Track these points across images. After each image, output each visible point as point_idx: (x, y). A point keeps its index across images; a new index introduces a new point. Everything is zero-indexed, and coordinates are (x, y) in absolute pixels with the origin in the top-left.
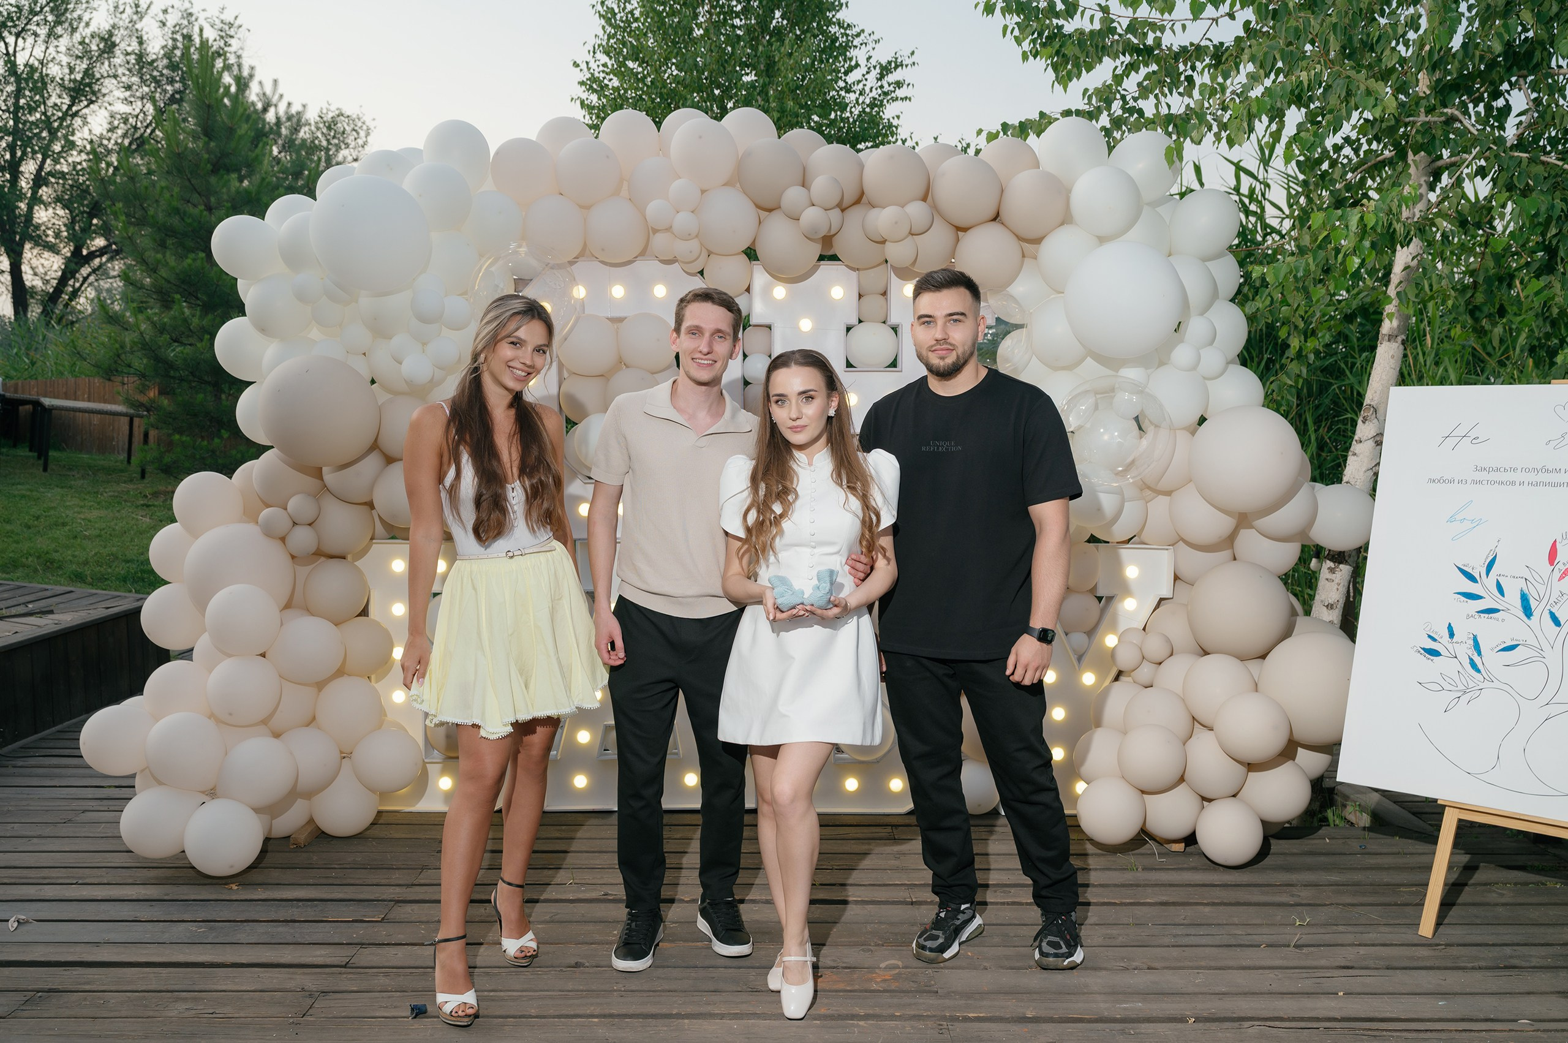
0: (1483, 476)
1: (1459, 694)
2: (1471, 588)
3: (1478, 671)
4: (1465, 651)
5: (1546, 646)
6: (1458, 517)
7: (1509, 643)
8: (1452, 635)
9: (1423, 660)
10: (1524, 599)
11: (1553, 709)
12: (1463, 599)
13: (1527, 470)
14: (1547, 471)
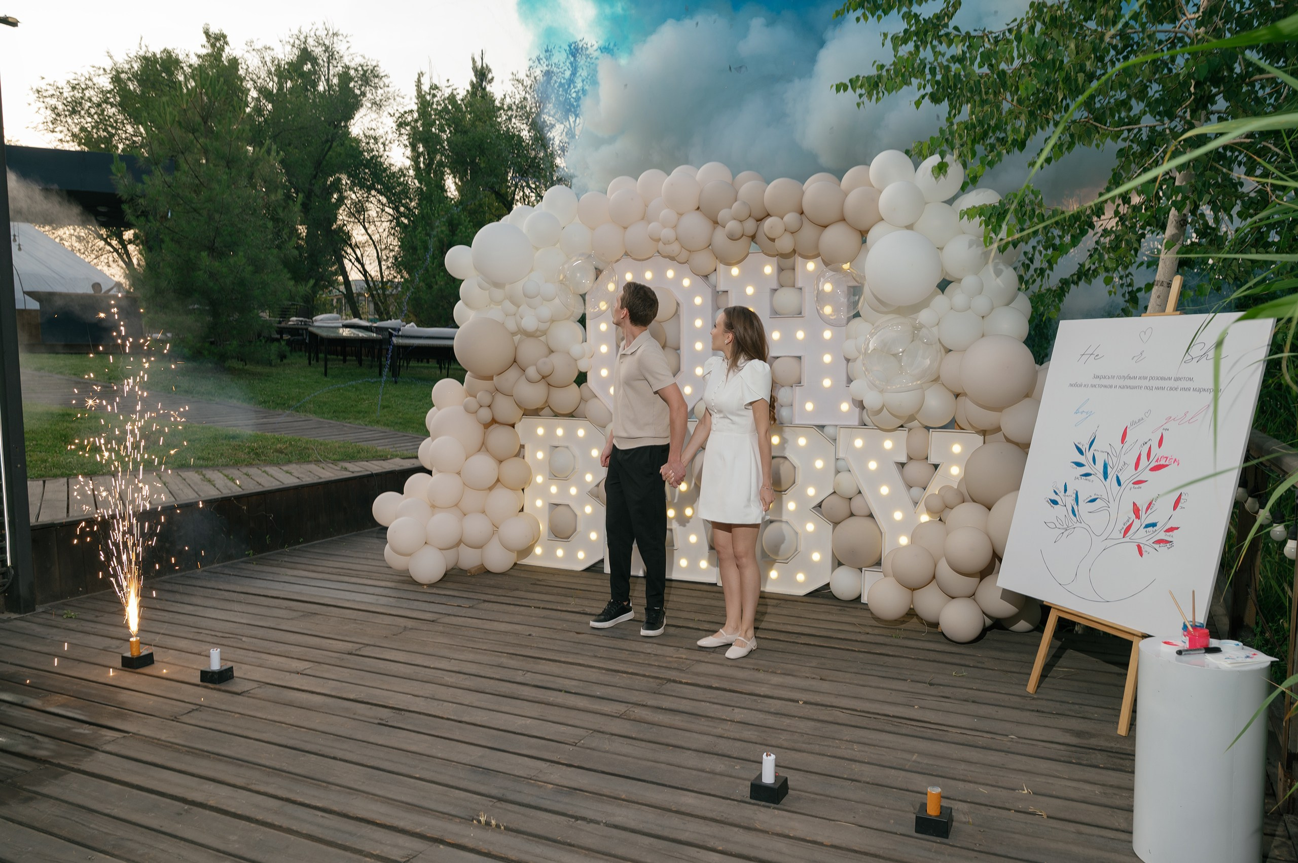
0: (1097, 382)
1: (1063, 531)
2: (1081, 459)
3: (1075, 515)
4: (1070, 501)
5: (1111, 500)
6: (1081, 410)
7: (1093, 497)
8: (1066, 490)
9: (1048, 506)
10: (1105, 467)
11: (1109, 543)
12: (1075, 466)
13: (1119, 377)
14: (1130, 378)
